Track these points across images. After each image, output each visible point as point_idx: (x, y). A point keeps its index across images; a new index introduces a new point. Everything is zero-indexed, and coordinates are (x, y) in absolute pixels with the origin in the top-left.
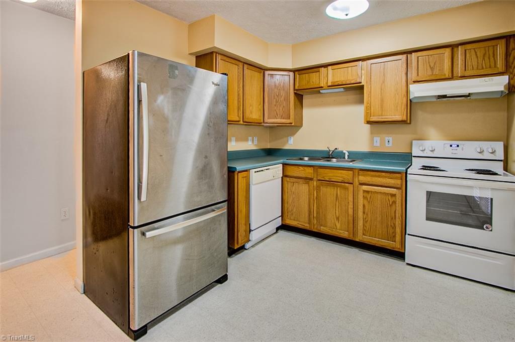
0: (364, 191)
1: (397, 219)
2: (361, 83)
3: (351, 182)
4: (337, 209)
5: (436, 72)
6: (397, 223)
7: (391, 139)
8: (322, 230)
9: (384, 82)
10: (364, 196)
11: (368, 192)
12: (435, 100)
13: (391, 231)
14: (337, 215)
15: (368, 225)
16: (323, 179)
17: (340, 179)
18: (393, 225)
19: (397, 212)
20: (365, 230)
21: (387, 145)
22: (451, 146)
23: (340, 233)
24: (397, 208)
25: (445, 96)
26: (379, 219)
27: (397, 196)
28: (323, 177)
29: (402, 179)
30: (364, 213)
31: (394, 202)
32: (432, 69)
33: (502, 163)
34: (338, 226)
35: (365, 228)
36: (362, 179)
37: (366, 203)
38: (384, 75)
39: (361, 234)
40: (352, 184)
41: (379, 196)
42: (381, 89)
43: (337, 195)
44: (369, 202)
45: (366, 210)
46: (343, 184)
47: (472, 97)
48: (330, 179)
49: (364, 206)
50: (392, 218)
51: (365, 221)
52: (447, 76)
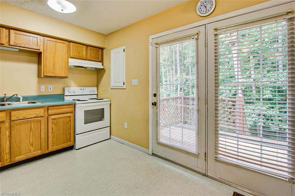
0: (52, 119)
1: (71, 129)
2: (39, 50)
3: (43, 115)
4: (31, 138)
5: (80, 55)
6: (71, 131)
7: (52, 87)
8: (16, 160)
9: (55, 53)
10: (52, 122)
11: (55, 119)
12: (73, 67)
13: (68, 136)
14: (31, 142)
15: (55, 140)
16: (17, 119)
17: (34, 116)
18: (69, 133)
19: (71, 125)
20: (53, 143)
21: (49, 90)
22: (81, 89)
23: (35, 153)
24: (71, 123)
25: (82, 67)
26: (62, 132)
27: (71, 117)
28: (17, 118)
29: (73, 107)
30: (52, 133)
31: (70, 120)
32: (79, 53)
33: (96, 95)
34: (32, 149)
35: (53, 142)
36: (50, 112)
37: (54, 125)
38: (55, 49)
39: (51, 147)
40: (43, 117)
41: (62, 120)
42: (54, 57)
43: (31, 128)
44: (56, 125)
45: (54, 130)
46: (37, 118)
47: (87, 69)
48: (24, 117)
49: (52, 128)
50: (69, 130)
51: (53, 137)
52: (84, 58)
